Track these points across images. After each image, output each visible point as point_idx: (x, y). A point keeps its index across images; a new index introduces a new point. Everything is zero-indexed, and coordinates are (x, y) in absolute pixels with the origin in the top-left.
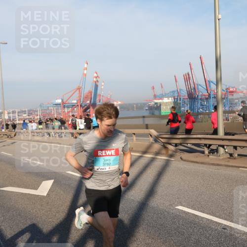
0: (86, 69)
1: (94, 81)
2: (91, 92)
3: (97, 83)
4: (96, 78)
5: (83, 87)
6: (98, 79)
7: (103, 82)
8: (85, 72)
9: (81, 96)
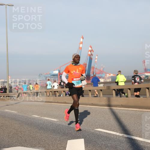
0: (82, 43)
1: (89, 54)
2: (85, 65)
3: (91, 56)
4: (91, 51)
6: (93, 53)
7: (97, 56)
8: (81, 45)
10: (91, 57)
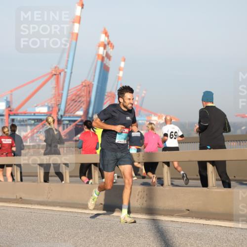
0: (79, 20)
1: (98, 55)
2: (88, 86)
3: (106, 60)
4: (105, 47)
5: (68, 71)
6: (111, 51)
7: (124, 60)
9: (60, 95)
10: (105, 62)
